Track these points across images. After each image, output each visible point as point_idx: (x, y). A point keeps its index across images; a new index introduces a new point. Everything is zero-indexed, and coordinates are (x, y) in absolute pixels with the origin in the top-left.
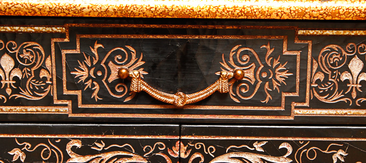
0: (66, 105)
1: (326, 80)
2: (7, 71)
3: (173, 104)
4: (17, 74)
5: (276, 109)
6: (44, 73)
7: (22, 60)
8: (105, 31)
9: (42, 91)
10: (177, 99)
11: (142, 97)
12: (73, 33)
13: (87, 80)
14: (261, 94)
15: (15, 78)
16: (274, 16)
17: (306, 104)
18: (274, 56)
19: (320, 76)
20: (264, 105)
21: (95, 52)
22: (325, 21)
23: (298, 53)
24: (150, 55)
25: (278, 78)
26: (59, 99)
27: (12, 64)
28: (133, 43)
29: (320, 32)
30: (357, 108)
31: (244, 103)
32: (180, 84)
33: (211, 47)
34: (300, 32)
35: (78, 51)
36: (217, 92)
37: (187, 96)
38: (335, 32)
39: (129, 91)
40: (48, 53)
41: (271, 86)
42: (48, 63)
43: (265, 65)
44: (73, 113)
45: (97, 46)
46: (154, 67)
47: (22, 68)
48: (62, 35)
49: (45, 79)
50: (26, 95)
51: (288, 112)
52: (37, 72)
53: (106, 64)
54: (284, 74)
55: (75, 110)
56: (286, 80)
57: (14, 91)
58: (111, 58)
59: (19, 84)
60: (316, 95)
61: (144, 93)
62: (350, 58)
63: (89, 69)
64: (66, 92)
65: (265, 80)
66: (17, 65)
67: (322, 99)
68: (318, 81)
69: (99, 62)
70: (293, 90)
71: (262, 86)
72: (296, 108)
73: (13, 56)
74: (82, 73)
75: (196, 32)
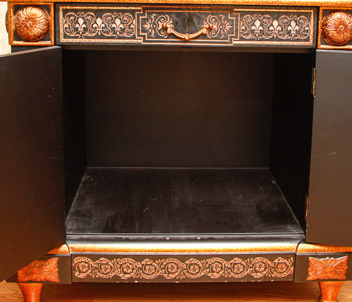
0: (141, 39)
1: (246, 29)
2: (118, 25)
3: (184, 39)
4: (122, 26)
5: (226, 41)
6: (132, 26)
7: (124, 21)
8: (157, 9)
9: (131, 33)
10: (186, 36)
11: (172, 35)
12: (144, 9)
13: (149, 29)
14: (220, 34)
15: (121, 28)
16: (224, 3)
17: (238, 39)
18: (225, 19)
19: (243, 28)
20: (221, 39)
21: (153, 17)
22: (244, 5)
23: (234, 18)
24: (175, 19)
25: (226, 28)
26: (138, 36)
27: (120, 22)
28: (169, 14)
29: (243, 10)
30: (258, 41)
31: (213, 39)
32: (187, 31)
33: (200, 15)
34: (235, 10)
35: (146, 17)
36: (202, 33)
37: (190, 35)
38: (249, 10)
39: (167, 33)
40: (134, 18)
41: (224, 32)
42: (134, 22)
43: (221, 23)
44: (144, 42)
45: (154, 15)
46: (177, 23)
47: (123, 24)
48: (140, 11)
49: (133, 28)
50: (125, 35)
51: (231, 42)
52: (130, 26)
53: (157, 22)
54: (229, 27)
55: (144, 41)
56: (230, 29)
57: (120, 33)
58: (159, 20)
59: (123, 30)
60: (242, 35)
61: (173, 34)
62: (255, 20)
63: (150, 24)
64: (141, 34)
65: (221, 29)
66: (122, 23)
67: (244, 37)
68: (243, 30)
69: (155, 21)
70: (233, 33)
71: (220, 31)
72: (234, 40)
73: (120, 19)
74: (147, 26)
75: (194, 10)
